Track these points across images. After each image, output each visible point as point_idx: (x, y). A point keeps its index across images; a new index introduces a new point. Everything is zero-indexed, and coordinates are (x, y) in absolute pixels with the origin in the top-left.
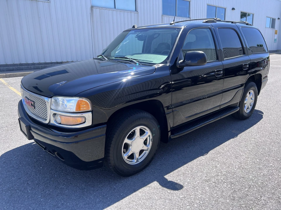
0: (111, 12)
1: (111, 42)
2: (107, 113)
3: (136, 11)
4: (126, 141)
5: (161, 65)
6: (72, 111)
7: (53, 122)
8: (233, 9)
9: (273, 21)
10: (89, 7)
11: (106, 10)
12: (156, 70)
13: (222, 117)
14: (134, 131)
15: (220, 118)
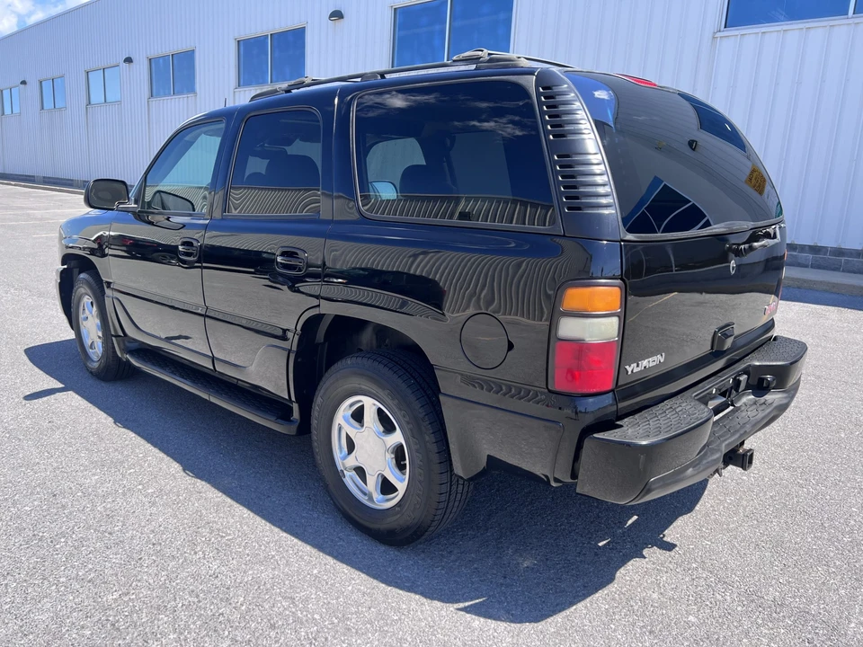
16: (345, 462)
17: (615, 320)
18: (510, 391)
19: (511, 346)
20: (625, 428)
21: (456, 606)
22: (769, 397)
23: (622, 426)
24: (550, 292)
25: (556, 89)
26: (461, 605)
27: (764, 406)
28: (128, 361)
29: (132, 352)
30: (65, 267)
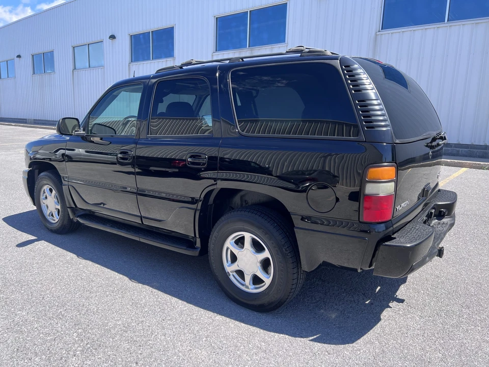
16: (230, 268)
17: (393, 184)
18: (342, 224)
19: (337, 200)
20: (398, 239)
21: (308, 339)
22: (444, 220)
23: (395, 238)
24: (360, 171)
25: (352, 67)
26: (311, 338)
27: (444, 225)
28: (78, 221)
29: (81, 216)
30: (31, 169)
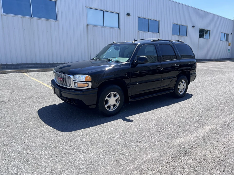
0: (100, 28)
1: (100, 51)
2: (97, 85)
3: (119, 28)
4: (107, 98)
5: (125, 63)
6: (83, 81)
7: (73, 87)
8: (193, 27)
9: (227, 35)
10: (85, 25)
11: (97, 27)
12: (123, 65)
13: (162, 94)
14: (111, 94)
15: (160, 94)
